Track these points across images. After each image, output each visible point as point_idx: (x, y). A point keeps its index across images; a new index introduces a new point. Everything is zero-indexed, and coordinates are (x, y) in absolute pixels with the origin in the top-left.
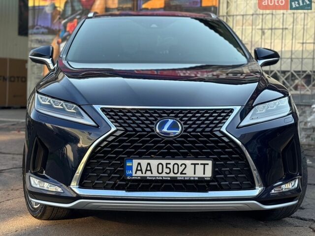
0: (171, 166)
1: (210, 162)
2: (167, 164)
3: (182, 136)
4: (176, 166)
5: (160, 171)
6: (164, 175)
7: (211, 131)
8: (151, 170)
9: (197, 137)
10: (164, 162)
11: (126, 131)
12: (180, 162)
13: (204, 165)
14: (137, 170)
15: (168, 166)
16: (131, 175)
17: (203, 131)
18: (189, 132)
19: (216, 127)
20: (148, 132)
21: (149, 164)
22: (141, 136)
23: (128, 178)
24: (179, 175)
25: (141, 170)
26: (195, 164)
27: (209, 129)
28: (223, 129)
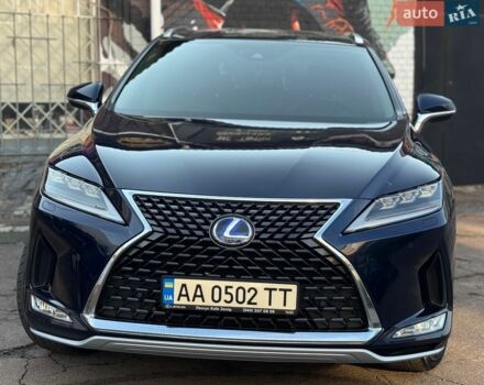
0: (233, 291)
1: (294, 288)
2: (227, 287)
3: (252, 245)
4: (241, 292)
5: (216, 298)
6: (222, 304)
7: (298, 239)
8: (202, 296)
9: (275, 247)
10: (223, 284)
11: (167, 233)
12: (247, 285)
13: (285, 291)
14: (180, 295)
15: (229, 290)
16: (171, 303)
17: (285, 238)
18: (263, 240)
19: (306, 232)
20: (200, 237)
21: (199, 286)
22: (188, 243)
23: (167, 307)
24: (245, 305)
25: (187, 295)
26: (270, 290)
27: (296, 236)
28: (318, 237)
